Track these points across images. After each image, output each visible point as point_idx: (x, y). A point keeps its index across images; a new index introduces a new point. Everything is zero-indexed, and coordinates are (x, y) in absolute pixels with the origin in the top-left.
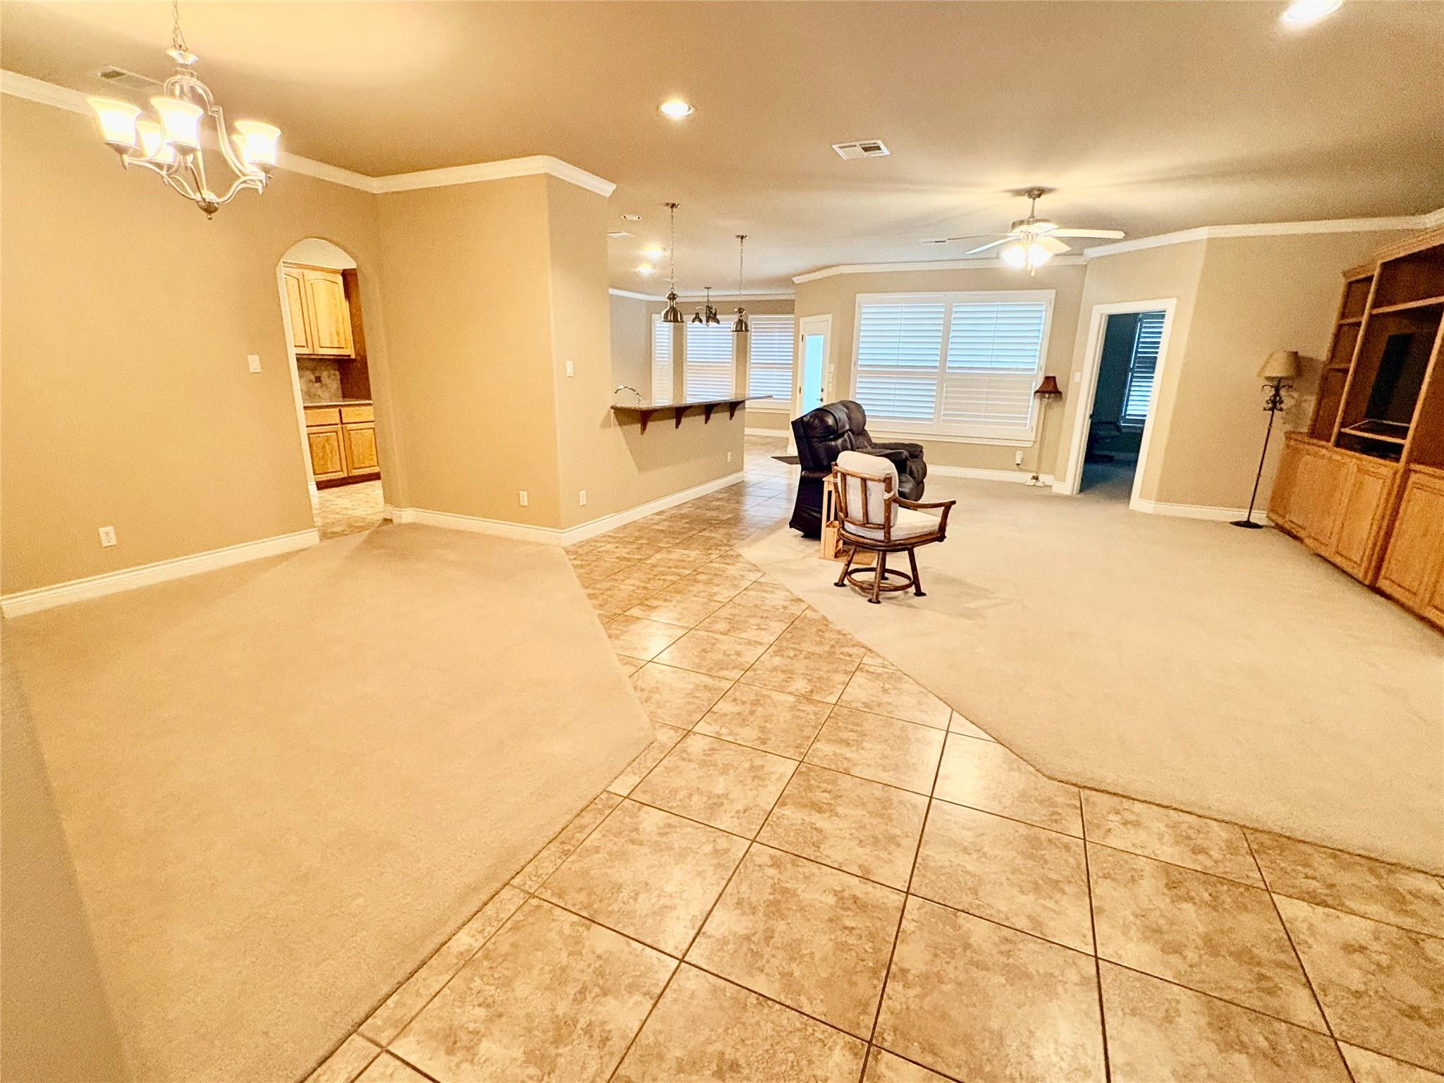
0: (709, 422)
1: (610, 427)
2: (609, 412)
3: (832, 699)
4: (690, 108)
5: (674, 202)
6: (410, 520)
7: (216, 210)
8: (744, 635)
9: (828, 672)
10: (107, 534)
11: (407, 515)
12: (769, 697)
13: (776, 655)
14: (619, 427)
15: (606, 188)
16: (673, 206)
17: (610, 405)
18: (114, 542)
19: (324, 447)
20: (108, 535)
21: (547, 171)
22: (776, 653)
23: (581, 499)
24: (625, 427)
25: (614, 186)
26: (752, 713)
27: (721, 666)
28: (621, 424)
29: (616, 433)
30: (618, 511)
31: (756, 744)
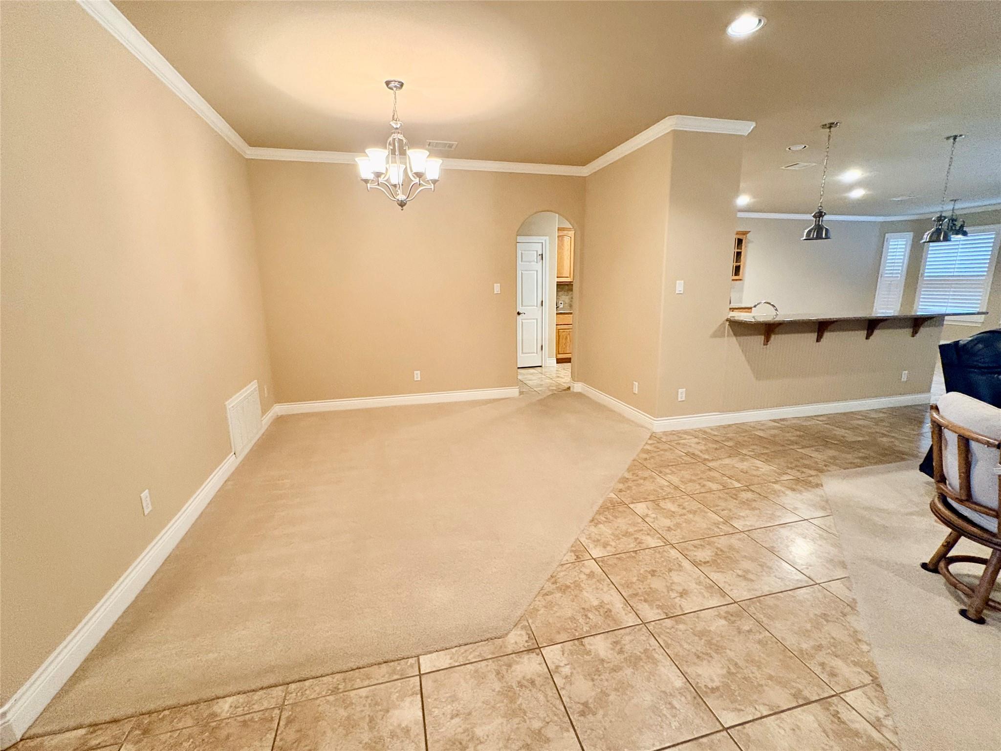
0: (871, 338)
1: (724, 336)
2: (723, 323)
3: (729, 719)
4: (760, 21)
5: (831, 121)
6: (579, 390)
7: (405, 204)
8: (715, 576)
9: (771, 678)
10: (417, 374)
11: (578, 387)
12: (655, 662)
13: (725, 618)
14: (734, 338)
15: (745, 128)
16: (831, 126)
17: (726, 318)
18: (419, 379)
19: (566, 338)
20: (417, 376)
21: (673, 129)
22: (728, 617)
23: (679, 396)
24: (742, 339)
25: (753, 125)
26: (616, 669)
27: (650, 597)
28: (735, 335)
29: (731, 343)
30: (722, 411)
31: (576, 708)
